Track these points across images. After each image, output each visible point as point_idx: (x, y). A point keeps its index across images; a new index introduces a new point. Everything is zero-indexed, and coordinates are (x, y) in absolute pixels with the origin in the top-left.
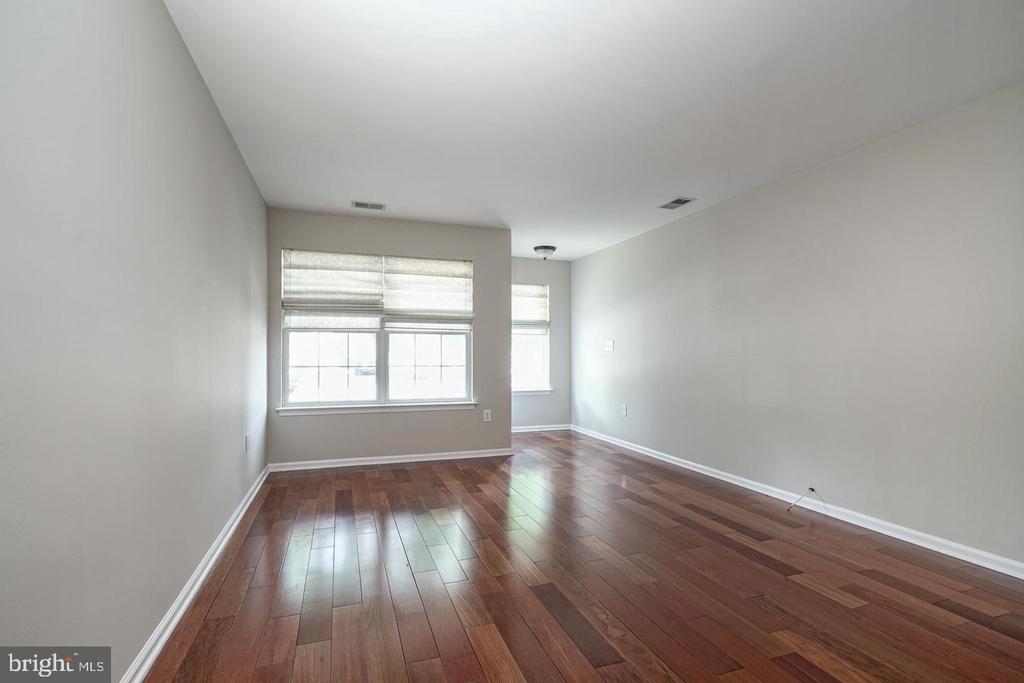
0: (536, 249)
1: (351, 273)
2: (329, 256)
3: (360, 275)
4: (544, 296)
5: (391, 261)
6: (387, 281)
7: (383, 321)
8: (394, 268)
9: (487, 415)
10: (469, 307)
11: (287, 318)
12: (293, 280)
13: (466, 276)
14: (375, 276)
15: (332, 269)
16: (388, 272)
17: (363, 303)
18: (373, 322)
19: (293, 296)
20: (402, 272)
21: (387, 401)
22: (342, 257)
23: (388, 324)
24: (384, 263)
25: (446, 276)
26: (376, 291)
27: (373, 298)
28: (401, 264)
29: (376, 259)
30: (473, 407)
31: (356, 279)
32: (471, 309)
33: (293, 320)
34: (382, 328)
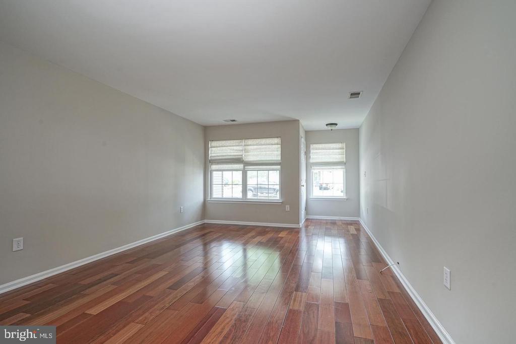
0: (327, 125)
1: (232, 148)
2: (224, 142)
3: (235, 148)
4: (343, 149)
5: (246, 141)
6: (245, 149)
7: (244, 166)
8: (247, 144)
9: (288, 208)
10: (279, 158)
11: (212, 166)
12: (213, 152)
13: (277, 144)
14: (241, 148)
15: (225, 146)
16: (245, 146)
17: (236, 159)
18: (241, 166)
19: (213, 158)
20: (250, 145)
21: (246, 199)
22: (229, 142)
23: (246, 167)
24: (243, 142)
25: (269, 145)
26: (241, 154)
27: (239, 157)
28: (250, 142)
29: (240, 140)
30: (280, 204)
31: (233, 150)
32: (280, 159)
33: (214, 167)
34: (244, 168)
